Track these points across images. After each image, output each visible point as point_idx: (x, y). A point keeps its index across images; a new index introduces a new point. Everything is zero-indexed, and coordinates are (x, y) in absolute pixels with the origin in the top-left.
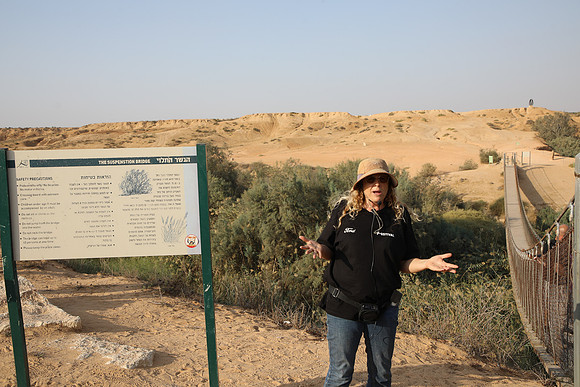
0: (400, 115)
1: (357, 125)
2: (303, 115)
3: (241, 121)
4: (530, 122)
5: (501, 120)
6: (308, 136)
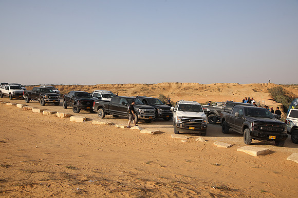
0: (219, 84)
1: (202, 88)
2: (181, 84)
3: (158, 85)
4: (268, 89)
5: (257, 88)
6: (184, 92)
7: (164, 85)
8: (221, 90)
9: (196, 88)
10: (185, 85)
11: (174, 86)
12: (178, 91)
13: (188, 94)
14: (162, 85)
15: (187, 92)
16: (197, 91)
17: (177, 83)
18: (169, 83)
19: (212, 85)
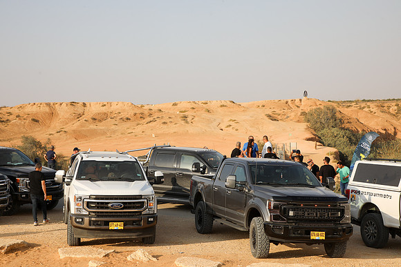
0: (184, 105)
1: (142, 116)
2: (84, 105)
3: (16, 111)
4: (303, 114)
5: (278, 111)
6: (93, 127)
7: (35, 109)
8: (189, 119)
9: (124, 115)
10: (94, 109)
11: (64, 112)
12: (76, 125)
13: (104, 133)
14: (29, 109)
15: (101, 126)
16: (128, 124)
17: (72, 104)
18: (48, 105)
19: (166, 105)
